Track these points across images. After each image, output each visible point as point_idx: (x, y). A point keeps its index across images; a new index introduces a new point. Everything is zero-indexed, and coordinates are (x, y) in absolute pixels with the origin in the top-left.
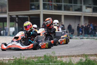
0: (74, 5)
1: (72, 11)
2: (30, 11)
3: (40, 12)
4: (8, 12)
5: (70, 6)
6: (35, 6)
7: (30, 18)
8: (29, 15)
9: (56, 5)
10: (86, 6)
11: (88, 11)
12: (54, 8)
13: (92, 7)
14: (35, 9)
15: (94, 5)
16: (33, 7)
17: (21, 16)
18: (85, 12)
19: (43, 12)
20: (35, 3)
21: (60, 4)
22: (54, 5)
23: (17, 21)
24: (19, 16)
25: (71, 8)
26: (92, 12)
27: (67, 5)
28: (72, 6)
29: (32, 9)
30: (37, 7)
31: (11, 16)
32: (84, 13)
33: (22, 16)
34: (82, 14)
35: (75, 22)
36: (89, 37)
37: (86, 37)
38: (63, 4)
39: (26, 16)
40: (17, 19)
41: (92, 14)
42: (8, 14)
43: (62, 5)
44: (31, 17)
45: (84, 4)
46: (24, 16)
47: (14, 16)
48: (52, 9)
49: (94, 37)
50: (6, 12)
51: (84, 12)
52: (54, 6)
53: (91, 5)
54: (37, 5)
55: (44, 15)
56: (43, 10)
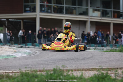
0: (78, 8)
1: (76, 14)
2: (24, 14)
3: (37, 15)
5: (73, 8)
6: (30, 8)
7: (24, 23)
8: (23, 19)
9: (56, 7)
10: (93, 9)
11: (95, 16)
12: (53, 11)
13: (100, 10)
14: (30, 11)
15: (103, 7)
16: (28, 9)
17: (12, 20)
18: (92, 16)
19: (40, 15)
20: (30, 4)
21: (61, 6)
22: (53, 6)
23: (7, 25)
24: (9, 20)
25: (74, 11)
26: (101, 17)
27: (69, 7)
28: (75, 8)
29: (26, 11)
30: (32, 8)
32: (91, 18)
33: (14, 20)
34: (88, 18)
35: (79, 29)
36: (97, 48)
37: (94, 48)
38: (65, 6)
39: (18, 20)
40: (7, 23)
41: (100, 18)
43: (63, 7)
44: (24, 21)
45: (91, 7)
46: (16, 20)
47: (4, 19)
48: (51, 12)
49: (103, 48)
51: (90, 16)
52: (54, 8)
53: (99, 7)
54: (32, 7)
55: (41, 19)
56: (40, 13)
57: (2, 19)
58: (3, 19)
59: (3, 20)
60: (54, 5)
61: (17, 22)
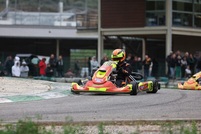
2: (146, 28)
3: (167, 30)
4: (100, 29)
6: (156, 18)
7: (147, 42)
8: (145, 37)
9: (199, 17)
14: (156, 23)
17: (127, 38)
19: (173, 30)
20: (156, 11)
22: (195, 16)
24: (123, 38)
30: (160, 19)
31: (106, 36)
33: (130, 38)
39: (138, 39)
42: (101, 32)
44: (148, 40)
46: (133, 38)
47: (114, 37)
50: (95, 27)
54: (160, 16)
55: (174, 36)
56: (172, 26)
57: (110, 36)
58: (112, 36)
59: (113, 39)
60: (196, 14)
61: (136, 41)
